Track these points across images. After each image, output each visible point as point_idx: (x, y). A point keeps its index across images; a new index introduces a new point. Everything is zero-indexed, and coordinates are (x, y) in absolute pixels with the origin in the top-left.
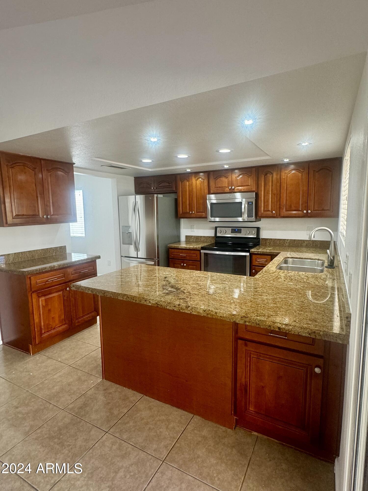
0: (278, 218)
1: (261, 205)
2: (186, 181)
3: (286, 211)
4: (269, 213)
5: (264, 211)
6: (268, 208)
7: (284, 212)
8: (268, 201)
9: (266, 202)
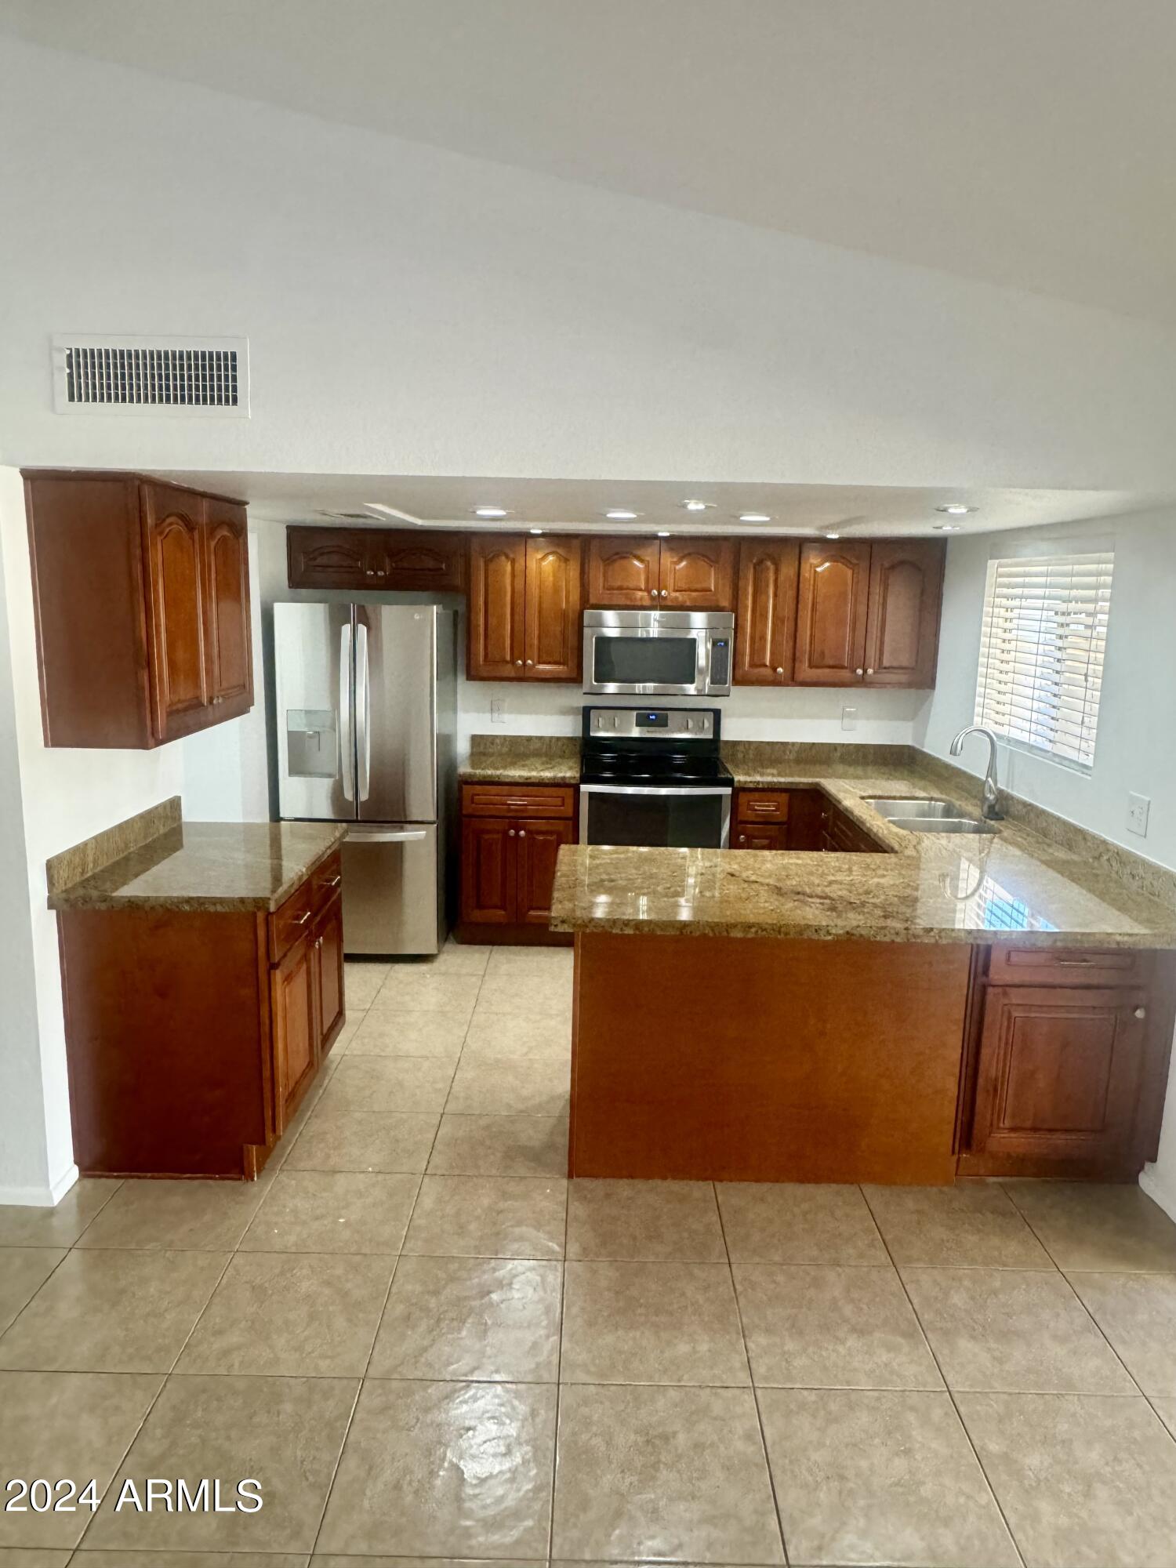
0: (788, 685)
1: (745, 648)
2: (503, 558)
3: (811, 666)
4: (768, 672)
5: (752, 665)
6: (764, 658)
7: (805, 671)
8: (763, 638)
9: (758, 639)
